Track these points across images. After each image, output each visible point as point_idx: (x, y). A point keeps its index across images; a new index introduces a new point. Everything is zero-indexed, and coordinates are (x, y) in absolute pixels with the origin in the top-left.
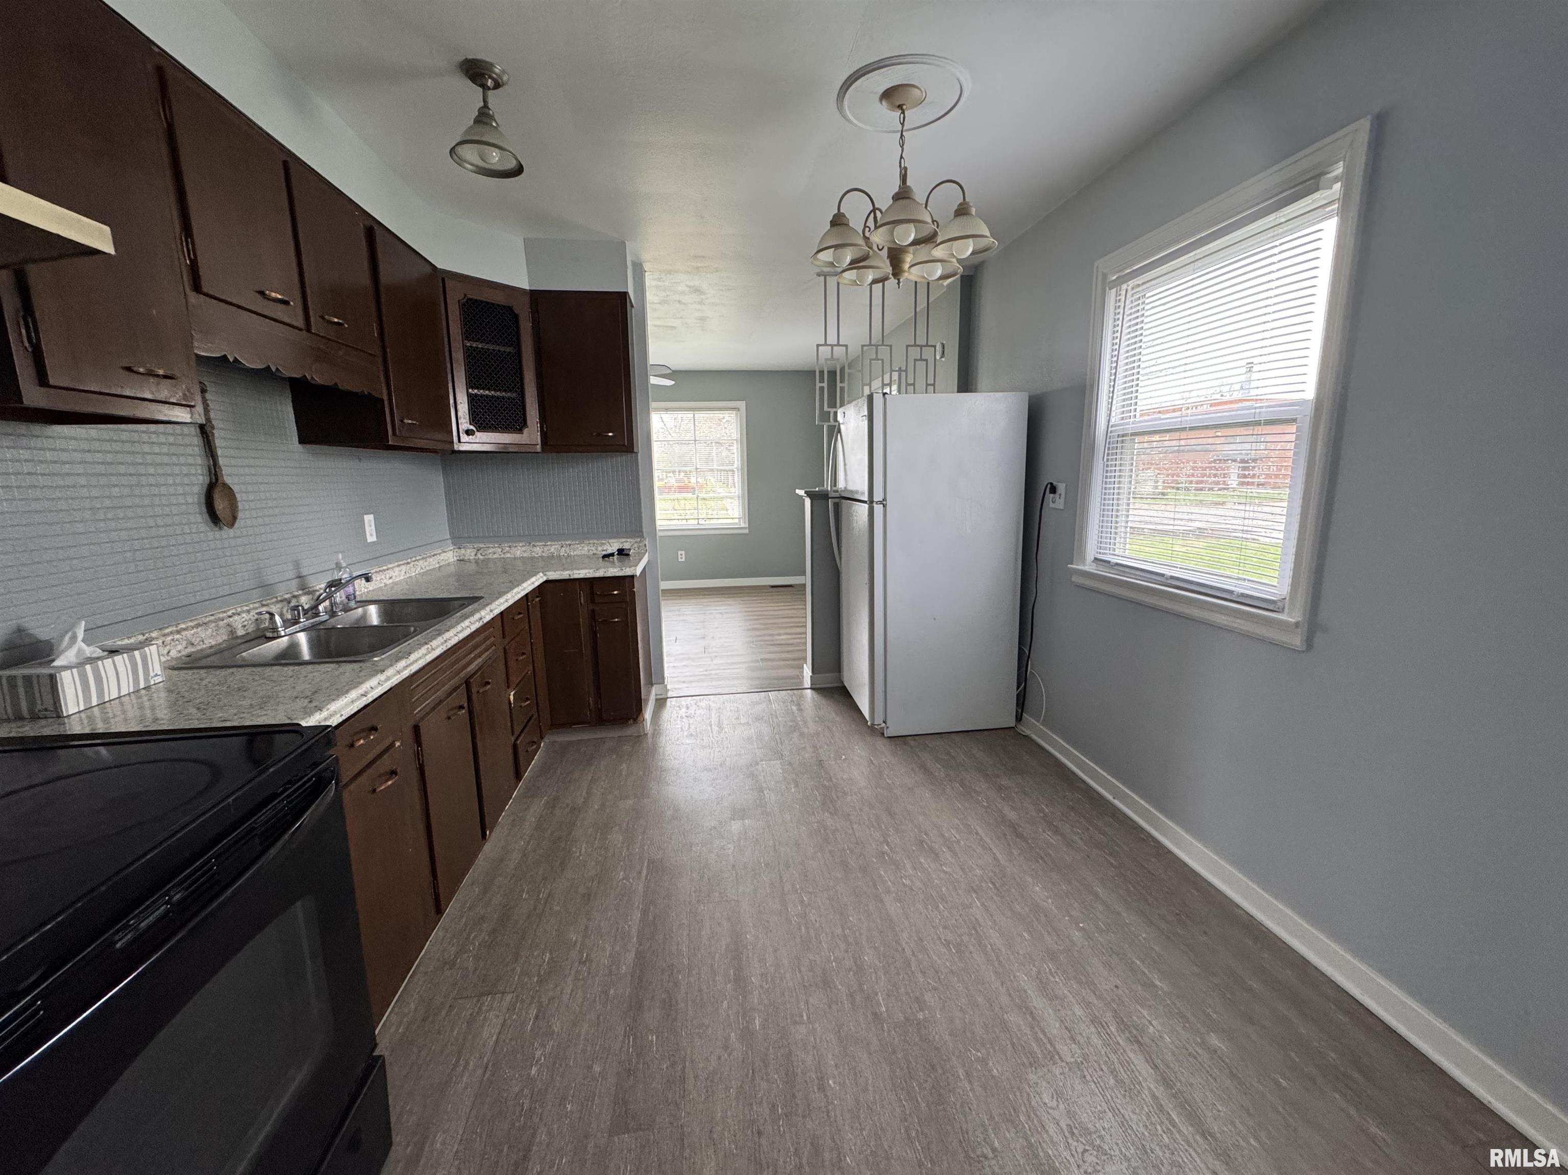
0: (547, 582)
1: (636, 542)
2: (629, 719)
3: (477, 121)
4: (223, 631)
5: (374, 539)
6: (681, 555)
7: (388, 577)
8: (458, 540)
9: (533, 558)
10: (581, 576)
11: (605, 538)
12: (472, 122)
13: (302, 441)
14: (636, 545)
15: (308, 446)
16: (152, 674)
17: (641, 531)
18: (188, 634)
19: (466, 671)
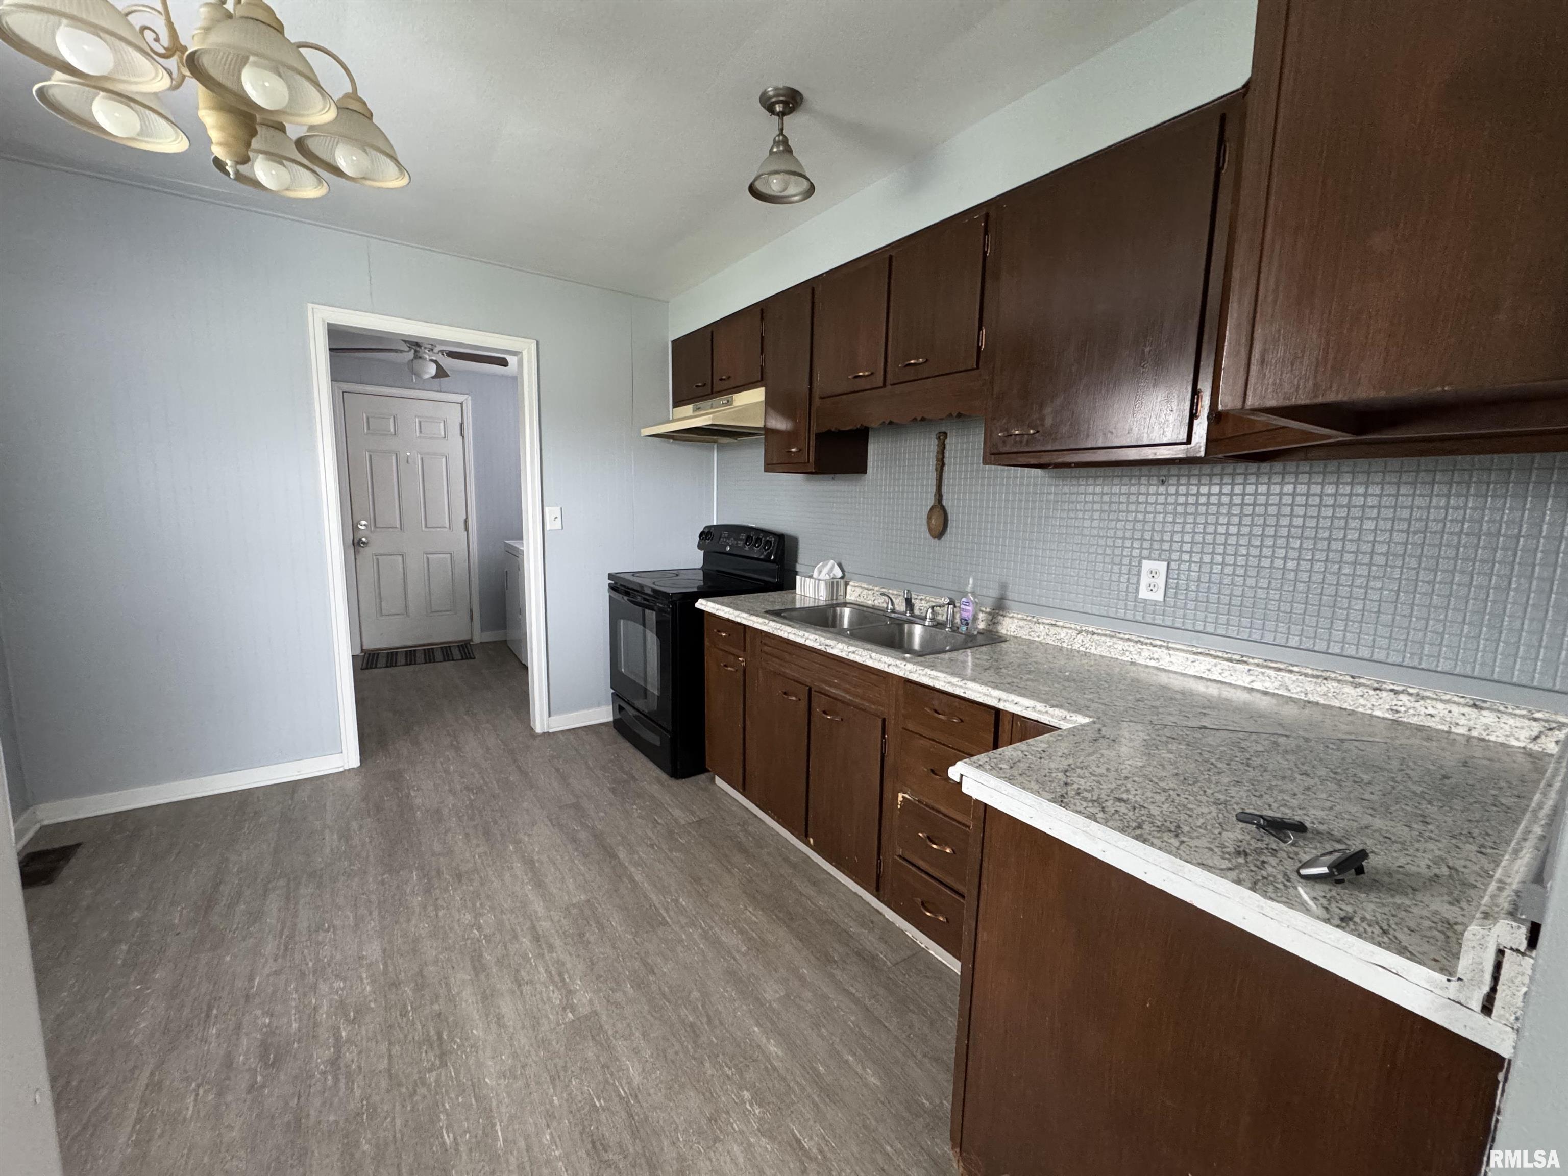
19: (824, 686)
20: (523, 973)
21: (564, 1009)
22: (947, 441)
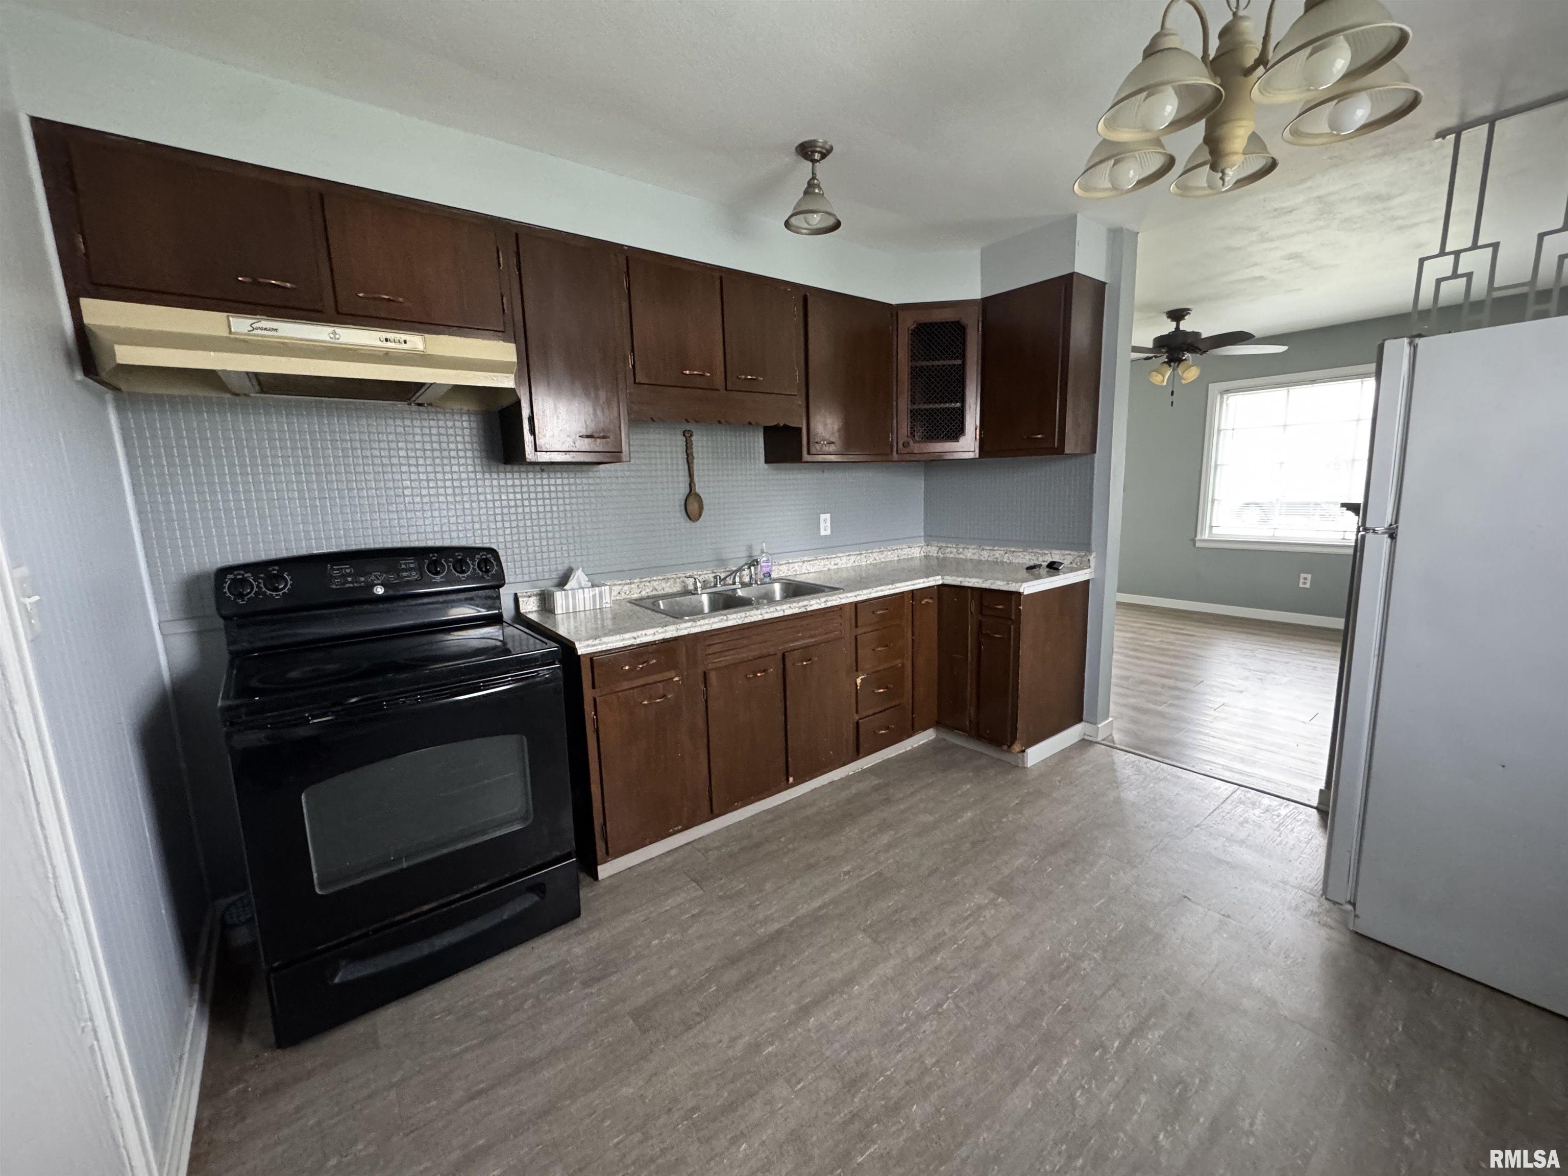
0: (943, 585)
1: (1079, 556)
2: (1004, 744)
3: (806, 193)
4: (678, 585)
5: (828, 532)
6: (1305, 579)
7: (833, 563)
8: (929, 538)
9: (980, 561)
10: (970, 585)
11: (1046, 548)
12: (802, 195)
13: (766, 462)
14: (1078, 559)
15: (770, 465)
16: (604, 602)
17: (1089, 544)
18: (655, 584)
19: (786, 646)
20: (978, 943)
21: (995, 905)
22: (693, 438)
